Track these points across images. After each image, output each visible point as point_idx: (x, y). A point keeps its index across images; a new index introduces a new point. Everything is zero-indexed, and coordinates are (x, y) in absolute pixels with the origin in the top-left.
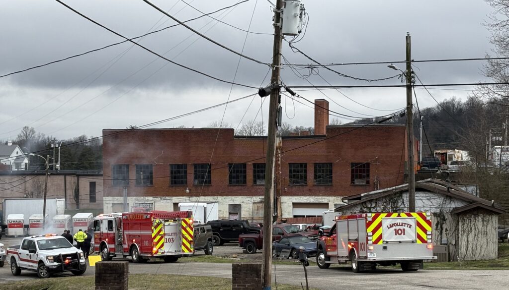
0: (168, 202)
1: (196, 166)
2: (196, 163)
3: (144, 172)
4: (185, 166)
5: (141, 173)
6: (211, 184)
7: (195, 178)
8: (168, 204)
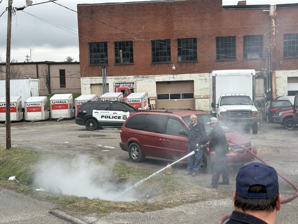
0: (151, 82)
1: (179, 41)
2: (180, 37)
3: (124, 50)
4: (168, 41)
5: (121, 51)
6: (197, 60)
7: (179, 54)
8: (150, 83)
